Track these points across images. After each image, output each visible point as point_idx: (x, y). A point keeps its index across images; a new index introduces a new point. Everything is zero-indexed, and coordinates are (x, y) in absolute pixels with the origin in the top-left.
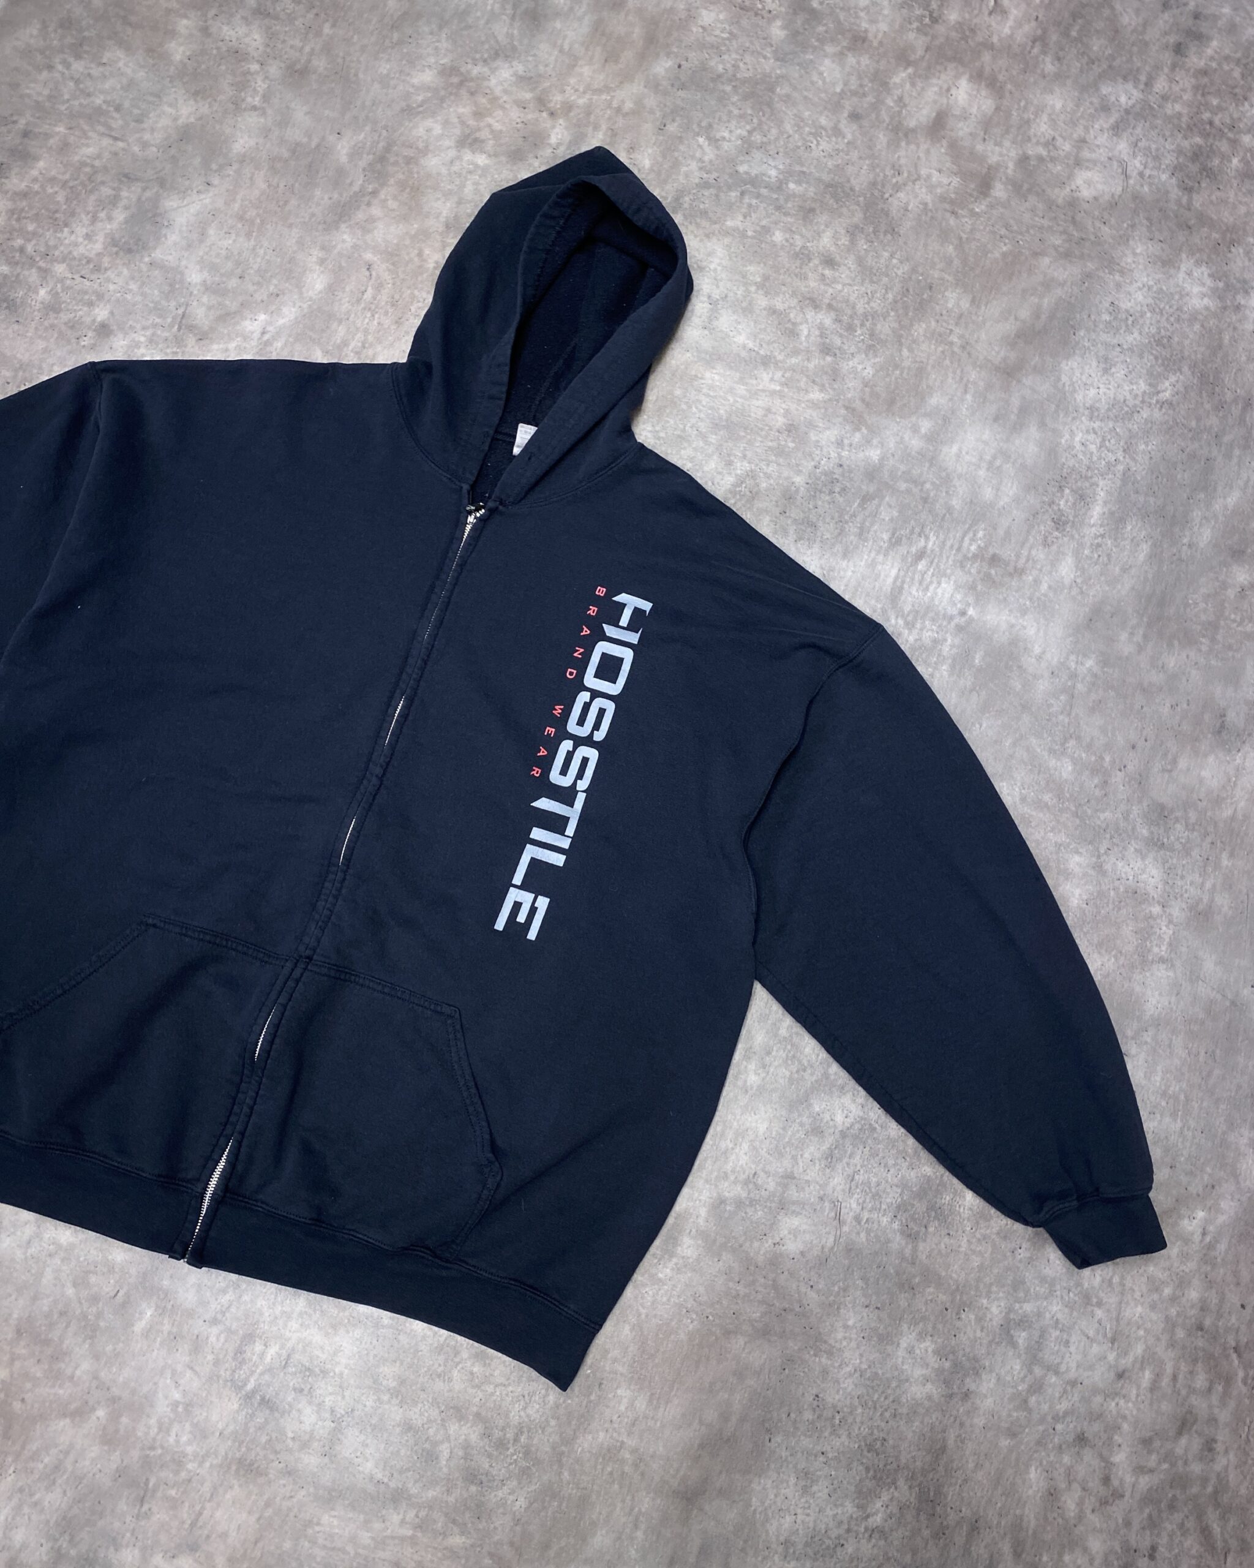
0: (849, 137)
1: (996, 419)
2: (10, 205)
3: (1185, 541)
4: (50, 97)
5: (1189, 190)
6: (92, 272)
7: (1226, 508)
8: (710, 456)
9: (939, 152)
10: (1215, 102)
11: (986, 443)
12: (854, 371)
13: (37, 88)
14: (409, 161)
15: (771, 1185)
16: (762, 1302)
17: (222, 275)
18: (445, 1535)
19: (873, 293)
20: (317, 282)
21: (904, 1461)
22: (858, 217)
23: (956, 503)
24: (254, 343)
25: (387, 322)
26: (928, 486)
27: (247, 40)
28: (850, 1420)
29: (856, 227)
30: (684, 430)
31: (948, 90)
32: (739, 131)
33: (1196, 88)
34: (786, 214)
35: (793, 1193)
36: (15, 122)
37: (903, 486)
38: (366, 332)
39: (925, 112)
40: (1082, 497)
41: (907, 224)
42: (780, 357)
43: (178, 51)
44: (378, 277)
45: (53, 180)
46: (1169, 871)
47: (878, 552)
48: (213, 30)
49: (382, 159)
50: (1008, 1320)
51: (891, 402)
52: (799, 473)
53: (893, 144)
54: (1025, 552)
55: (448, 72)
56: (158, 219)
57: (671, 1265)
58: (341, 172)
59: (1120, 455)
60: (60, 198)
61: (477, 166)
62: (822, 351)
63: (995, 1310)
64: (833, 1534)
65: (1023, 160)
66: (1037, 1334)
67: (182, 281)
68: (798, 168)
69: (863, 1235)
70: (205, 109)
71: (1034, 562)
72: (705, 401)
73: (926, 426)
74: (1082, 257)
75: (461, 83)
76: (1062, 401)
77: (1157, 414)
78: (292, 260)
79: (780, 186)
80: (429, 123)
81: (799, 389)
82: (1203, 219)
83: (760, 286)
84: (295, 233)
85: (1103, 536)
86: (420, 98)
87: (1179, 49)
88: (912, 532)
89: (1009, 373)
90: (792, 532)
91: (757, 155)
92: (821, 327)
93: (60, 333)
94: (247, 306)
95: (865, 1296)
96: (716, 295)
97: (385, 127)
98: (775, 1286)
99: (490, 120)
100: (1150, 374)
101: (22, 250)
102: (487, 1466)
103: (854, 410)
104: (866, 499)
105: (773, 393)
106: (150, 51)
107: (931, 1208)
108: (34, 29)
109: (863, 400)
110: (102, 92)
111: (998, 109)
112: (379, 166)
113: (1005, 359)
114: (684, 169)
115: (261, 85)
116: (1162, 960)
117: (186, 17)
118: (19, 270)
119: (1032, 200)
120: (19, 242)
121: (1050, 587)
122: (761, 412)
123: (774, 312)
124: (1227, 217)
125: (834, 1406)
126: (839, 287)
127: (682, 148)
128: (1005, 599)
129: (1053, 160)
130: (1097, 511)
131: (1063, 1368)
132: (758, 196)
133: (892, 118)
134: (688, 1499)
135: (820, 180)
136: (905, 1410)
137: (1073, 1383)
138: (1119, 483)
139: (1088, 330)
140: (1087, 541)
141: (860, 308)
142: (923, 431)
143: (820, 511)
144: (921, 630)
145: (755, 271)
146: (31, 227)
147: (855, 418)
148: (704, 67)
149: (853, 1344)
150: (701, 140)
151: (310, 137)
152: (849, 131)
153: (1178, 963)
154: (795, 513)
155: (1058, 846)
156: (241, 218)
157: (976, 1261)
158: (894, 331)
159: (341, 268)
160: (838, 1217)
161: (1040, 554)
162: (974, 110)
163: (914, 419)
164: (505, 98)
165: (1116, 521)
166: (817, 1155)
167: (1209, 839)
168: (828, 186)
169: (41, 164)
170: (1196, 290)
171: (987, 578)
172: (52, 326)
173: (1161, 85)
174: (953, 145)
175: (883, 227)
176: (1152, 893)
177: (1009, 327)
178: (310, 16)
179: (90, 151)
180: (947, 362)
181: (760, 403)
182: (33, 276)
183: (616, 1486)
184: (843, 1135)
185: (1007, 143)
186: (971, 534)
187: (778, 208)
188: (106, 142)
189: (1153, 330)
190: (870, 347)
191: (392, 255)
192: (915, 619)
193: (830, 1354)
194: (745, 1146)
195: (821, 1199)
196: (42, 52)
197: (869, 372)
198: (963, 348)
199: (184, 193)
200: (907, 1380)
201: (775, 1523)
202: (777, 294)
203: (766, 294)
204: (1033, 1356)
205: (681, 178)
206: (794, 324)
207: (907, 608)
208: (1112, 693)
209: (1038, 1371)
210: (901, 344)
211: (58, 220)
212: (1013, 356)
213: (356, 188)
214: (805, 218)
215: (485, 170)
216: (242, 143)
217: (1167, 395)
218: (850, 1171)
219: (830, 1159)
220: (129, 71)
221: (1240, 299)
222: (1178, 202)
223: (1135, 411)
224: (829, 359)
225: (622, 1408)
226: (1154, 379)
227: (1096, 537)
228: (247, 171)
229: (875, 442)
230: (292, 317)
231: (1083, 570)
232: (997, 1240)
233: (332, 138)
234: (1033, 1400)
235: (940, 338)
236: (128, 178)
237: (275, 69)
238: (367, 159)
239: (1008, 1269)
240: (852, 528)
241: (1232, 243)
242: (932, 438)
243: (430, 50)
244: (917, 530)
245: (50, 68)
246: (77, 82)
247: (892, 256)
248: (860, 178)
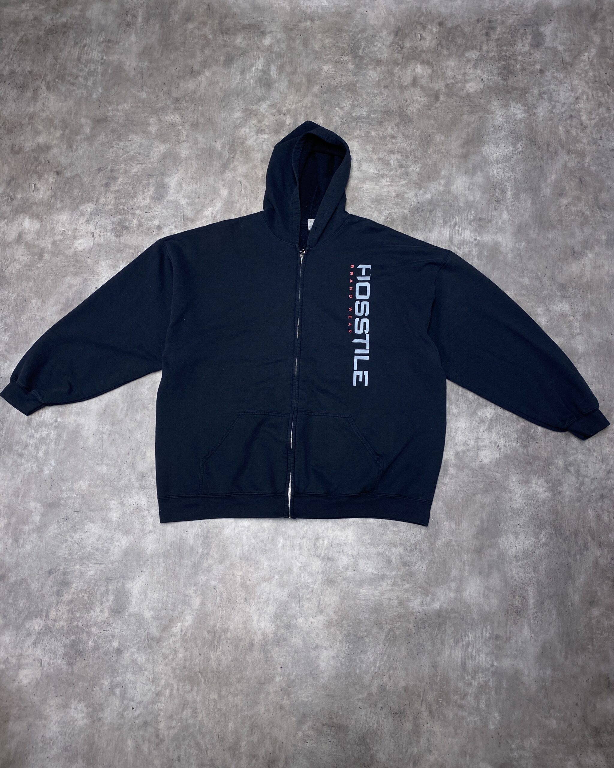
0: (386, 94)
1: (466, 173)
2: (114, 195)
3: (542, 195)
4: (116, 156)
5: (505, 80)
6: (149, 210)
7: (552, 181)
8: (374, 212)
9: (418, 90)
10: (505, 48)
11: (465, 182)
12: (413, 170)
13: (110, 155)
14: (242, 143)
15: (473, 443)
16: (482, 482)
17: (192, 199)
18: (402, 585)
19: (411, 143)
20: (224, 192)
21: (546, 519)
22: (398, 120)
23: (461, 204)
24: (210, 218)
25: (252, 199)
26: (450, 201)
27: (175, 119)
28: (524, 511)
29: (398, 123)
30: (362, 206)
31: (414, 69)
32: (349, 103)
33: (497, 45)
34: (373, 125)
35: (481, 444)
36: (107, 168)
37: (442, 204)
38: (246, 204)
39: (409, 79)
40: (503, 191)
41: (415, 118)
42: (387, 173)
43: (153, 129)
44: (244, 185)
45: (126, 183)
46: (571, 304)
47: (441, 228)
48: (163, 119)
49: (233, 145)
50: (566, 465)
51: (429, 178)
52: (405, 209)
53: (402, 92)
54: (490, 214)
55: (245, 110)
56: (165, 186)
57: (448, 477)
58: (220, 154)
59: (511, 173)
60: (130, 188)
61: (265, 139)
62: (400, 167)
63: (560, 463)
64: (531, 549)
65: (447, 85)
66: (577, 466)
67: (179, 204)
68: (372, 109)
69: (508, 451)
70: (168, 146)
71: (494, 216)
72: (366, 194)
73: (443, 182)
74: (477, 112)
75: (251, 113)
76: (486, 161)
77: (519, 156)
78: (214, 187)
79: (368, 117)
80: (244, 129)
81: (396, 182)
82: (513, 88)
83: (373, 152)
84: (212, 178)
85: (514, 201)
86: (239, 122)
87: (487, 34)
88: (450, 218)
89: (465, 157)
90: (409, 229)
91: (357, 109)
92: (397, 159)
93: (145, 232)
94: (204, 206)
95: (516, 470)
96: (359, 159)
97: (230, 135)
98: (485, 475)
99: (264, 122)
100: (512, 144)
101: (123, 209)
102: (409, 559)
103: (417, 183)
104: (431, 211)
105: (388, 185)
106: (144, 132)
107: (528, 435)
108: (103, 136)
109: (419, 179)
110: (132, 150)
111: (433, 71)
112: (232, 148)
113: (462, 152)
114: (334, 120)
115: (184, 133)
116: (579, 334)
117: (152, 117)
118: (124, 216)
119: (454, 97)
120: (122, 207)
121: (502, 223)
122: (386, 193)
123: (380, 159)
124: (521, 85)
125: (517, 509)
126: (399, 144)
127: (331, 113)
128: (488, 231)
129: (457, 83)
130: (509, 194)
131: (589, 475)
132: (362, 122)
133: (399, 84)
134: (479, 552)
135: (381, 111)
136: (541, 503)
137: (594, 479)
138: (514, 183)
139: (487, 135)
140: (509, 204)
141: (408, 149)
142: (443, 184)
143: (416, 219)
144: (464, 249)
145: (369, 147)
146: (124, 201)
147: (419, 186)
148: (330, 85)
149: (517, 487)
150: (337, 109)
151: (206, 145)
152: (385, 92)
153: (584, 333)
154: (409, 223)
155: (532, 306)
156: (192, 178)
157: (549, 449)
158: (422, 154)
159: (231, 185)
160: (498, 447)
161: (495, 213)
162: (425, 74)
163: (438, 181)
164: (267, 114)
165: (516, 195)
166: (485, 429)
167: (582, 290)
168: (385, 112)
169: (120, 179)
170: (519, 112)
171: (480, 226)
172: (142, 231)
173: (485, 48)
174: (422, 87)
175: (407, 121)
176: (569, 313)
177: (460, 142)
178: (193, 105)
179: (135, 170)
180: (443, 159)
181: (385, 190)
182: (130, 217)
183: (454, 554)
184: (491, 420)
185: (440, 82)
186: (470, 213)
187: (370, 124)
188: (139, 166)
189: (509, 129)
190: (416, 161)
191: (246, 176)
192: (460, 246)
193: (510, 492)
194: (460, 433)
195: (491, 443)
196: (108, 143)
197: (418, 169)
198: (447, 153)
199: (170, 175)
200: (539, 493)
201: (510, 551)
202: (379, 152)
203: (375, 153)
204: (578, 474)
205: (334, 124)
206: (388, 161)
207: (456, 243)
208: (534, 252)
209: (581, 478)
210: (426, 158)
211: (132, 196)
212: (464, 151)
213: (227, 157)
214: (380, 125)
215: (268, 139)
216: (184, 154)
217: (520, 149)
218: (497, 431)
219: (489, 429)
220: (139, 140)
221: (535, 111)
222: (503, 84)
223: (511, 157)
224: (403, 169)
225: (447, 528)
226: (514, 145)
227: (512, 202)
228: (189, 162)
229: (428, 192)
230: (220, 206)
231: (511, 215)
232: (554, 440)
233: (214, 143)
234: (582, 488)
235: (439, 152)
236: (150, 176)
237: (187, 126)
238: (227, 147)
239: (560, 448)
240: (429, 222)
241: (526, 93)
242: (447, 185)
243: (237, 105)
244: (451, 217)
245: (112, 147)
246: (123, 149)
247: (413, 129)
248: (394, 106)
